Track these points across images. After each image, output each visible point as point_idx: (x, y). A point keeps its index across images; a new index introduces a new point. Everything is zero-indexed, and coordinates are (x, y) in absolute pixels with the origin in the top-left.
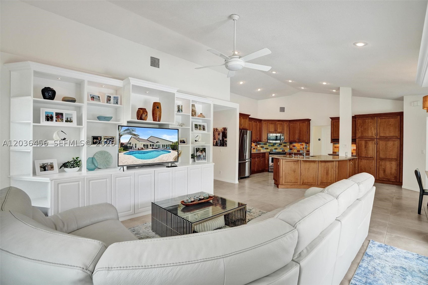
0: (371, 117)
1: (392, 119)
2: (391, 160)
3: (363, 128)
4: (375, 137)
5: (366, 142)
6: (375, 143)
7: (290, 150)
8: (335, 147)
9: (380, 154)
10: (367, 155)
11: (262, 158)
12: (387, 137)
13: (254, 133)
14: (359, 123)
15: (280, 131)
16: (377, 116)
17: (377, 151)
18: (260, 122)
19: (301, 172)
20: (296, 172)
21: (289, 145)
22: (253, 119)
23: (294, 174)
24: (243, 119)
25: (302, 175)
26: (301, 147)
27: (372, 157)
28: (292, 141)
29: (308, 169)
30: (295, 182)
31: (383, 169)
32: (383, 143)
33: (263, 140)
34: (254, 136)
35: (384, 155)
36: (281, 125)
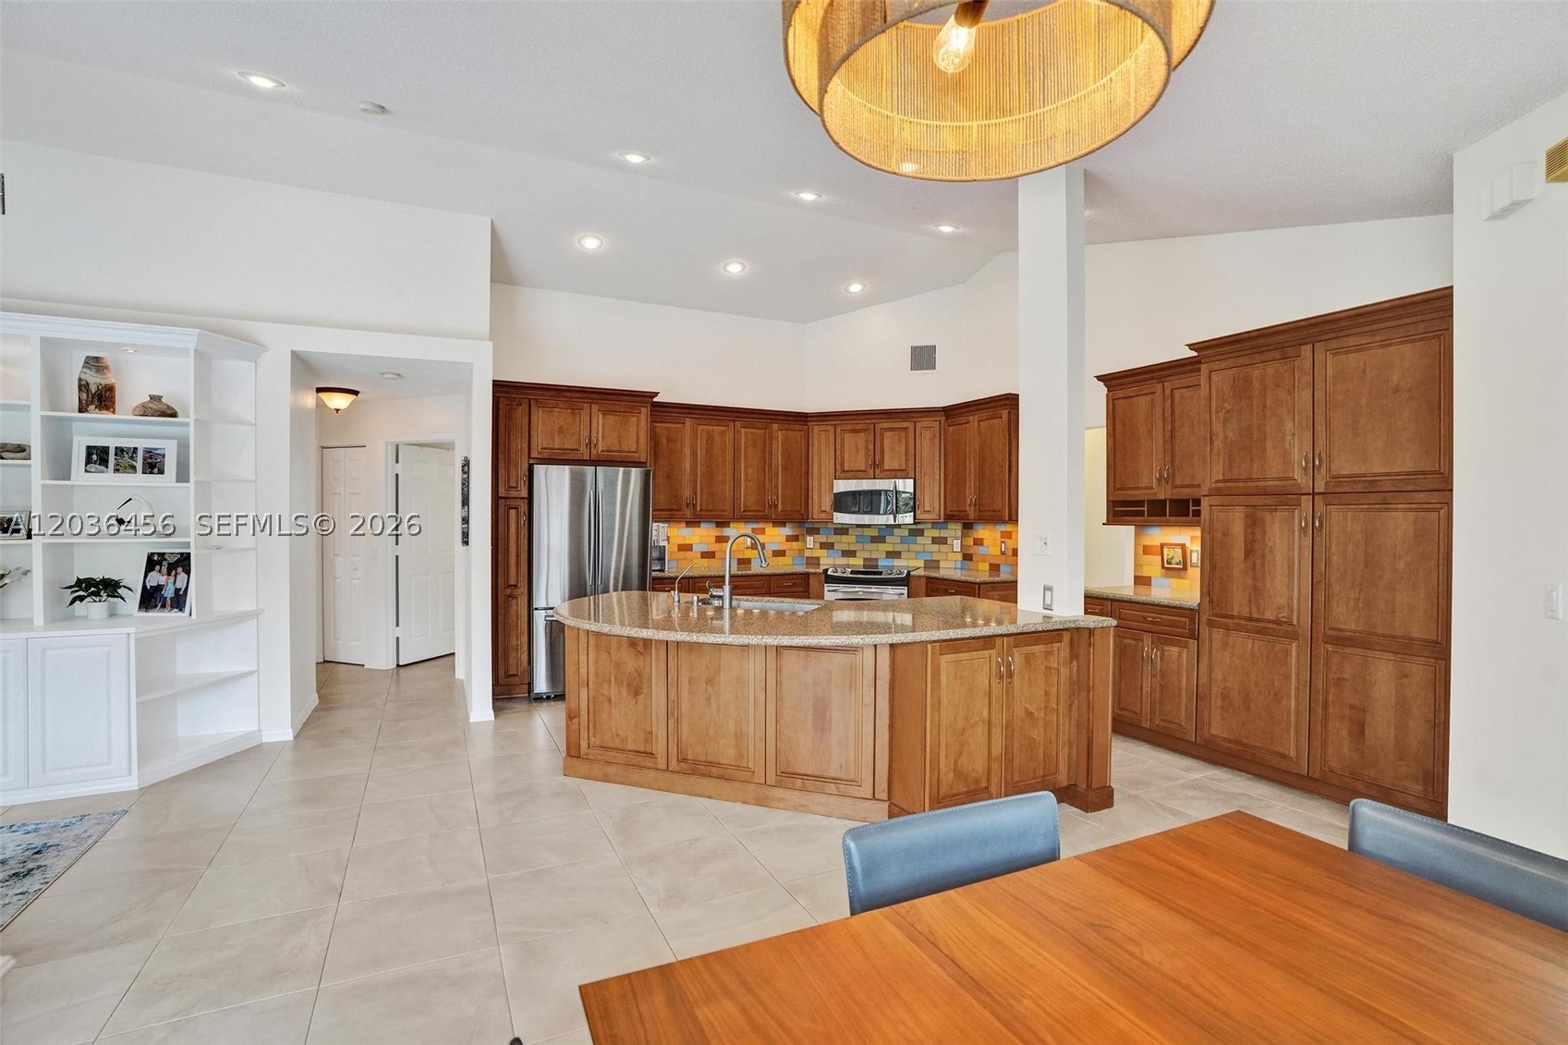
0: (1281, 346)
2: (1401, 645)
3: (1234, 424)
4: (1305, 483)
5: (1253, 524)
6: (1303, 523)
7: (965, 566)
8: (1146, 550)
9: (1335, 607)
10: (1259, 608)
12: (1379, 478)
13: (749, 478)
14: (1217, 392)
15: (895, 465)
16: (1319, 338)
17: (1315, 581)
18: (797, 427)
19: (673, 698)
20: (642, 696)
21: (959, 534)
22: (735, 414)
23: (636, 703)
24: (606, 413)
25: (673, 715)
26: (1003, 545)
27: (1284, 620)
28: (953, 515)
29: (707, 684)
30: (642, 750)
31: (1348, 711)
32: (1352, 526)
33: (815, 512)
34: (745, 495)
35: (1355, 609)
36: (903, 434)
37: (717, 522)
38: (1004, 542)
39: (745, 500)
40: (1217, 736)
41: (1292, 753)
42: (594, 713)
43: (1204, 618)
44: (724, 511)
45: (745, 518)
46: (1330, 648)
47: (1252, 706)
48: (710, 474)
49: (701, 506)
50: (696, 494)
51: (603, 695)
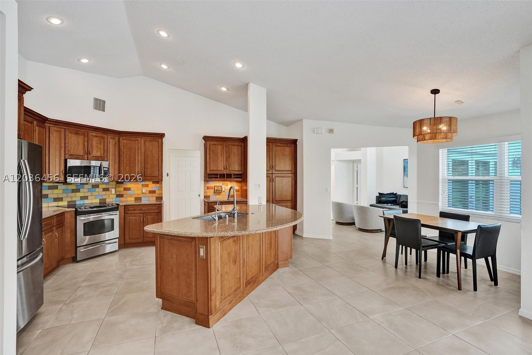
1: (287, 148)
2: (286, 202)
4: (271, 171)
6: (270, 180)
7: (118, 199)
8: (208, 188)
9: (276, 196)
11: (57, 228)
15: (98, 154)
18: (43, 125)
21: (114, 186)
25: (244, 265)
26: (143, 190)
30: (237, 287)
36: (102, 140)
42: (222, 283)
51: (225, 272)
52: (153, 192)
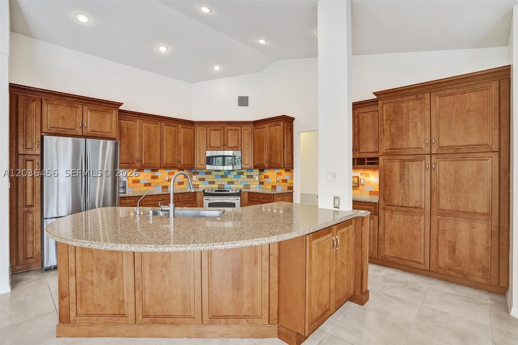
0: (416, 94)
1: (473, 95)
2: (471, 216)
3: (394, 125)
4: (427, 150)
5: (403, 167)
6: (426, 166)
7: (261, 187)
9: (441, 199)
10: (406, 202)
12: (460, 147)
13: (168, 149)
14: (386, 113)
15: (233, 145)
16: (432, 90)
17: (432, 190)
18: (190, 127)
19: (138, 278)
20: (116, 279)
21: (258, 174)
22: (161, 119)
23: (112, 283)
24: (91, 111)
25: (139, 288)
26: (278, 178)
27: (418, 206)
28: (258, 166)
29: (162, 267)
30: (117, 313)
31: (448, 243)
32: (449, 167)
33: (198, 164)
34: (166, 157)
35: (450, 201)
36: (236, 132)
37: (152, 169)
38: (278, 177)
39: (166, 159)
40: (387, 256)
41: (422, 261)
42: (81, 292)
43: (381, 207)
44: (156, 164)
45: (166, 167)
46: (439, 217)
47: (404, 242)
48: (149, 147)
49: (145, 162)
50: (142, 156)
51: (87, 280)
52: (285, 181)
